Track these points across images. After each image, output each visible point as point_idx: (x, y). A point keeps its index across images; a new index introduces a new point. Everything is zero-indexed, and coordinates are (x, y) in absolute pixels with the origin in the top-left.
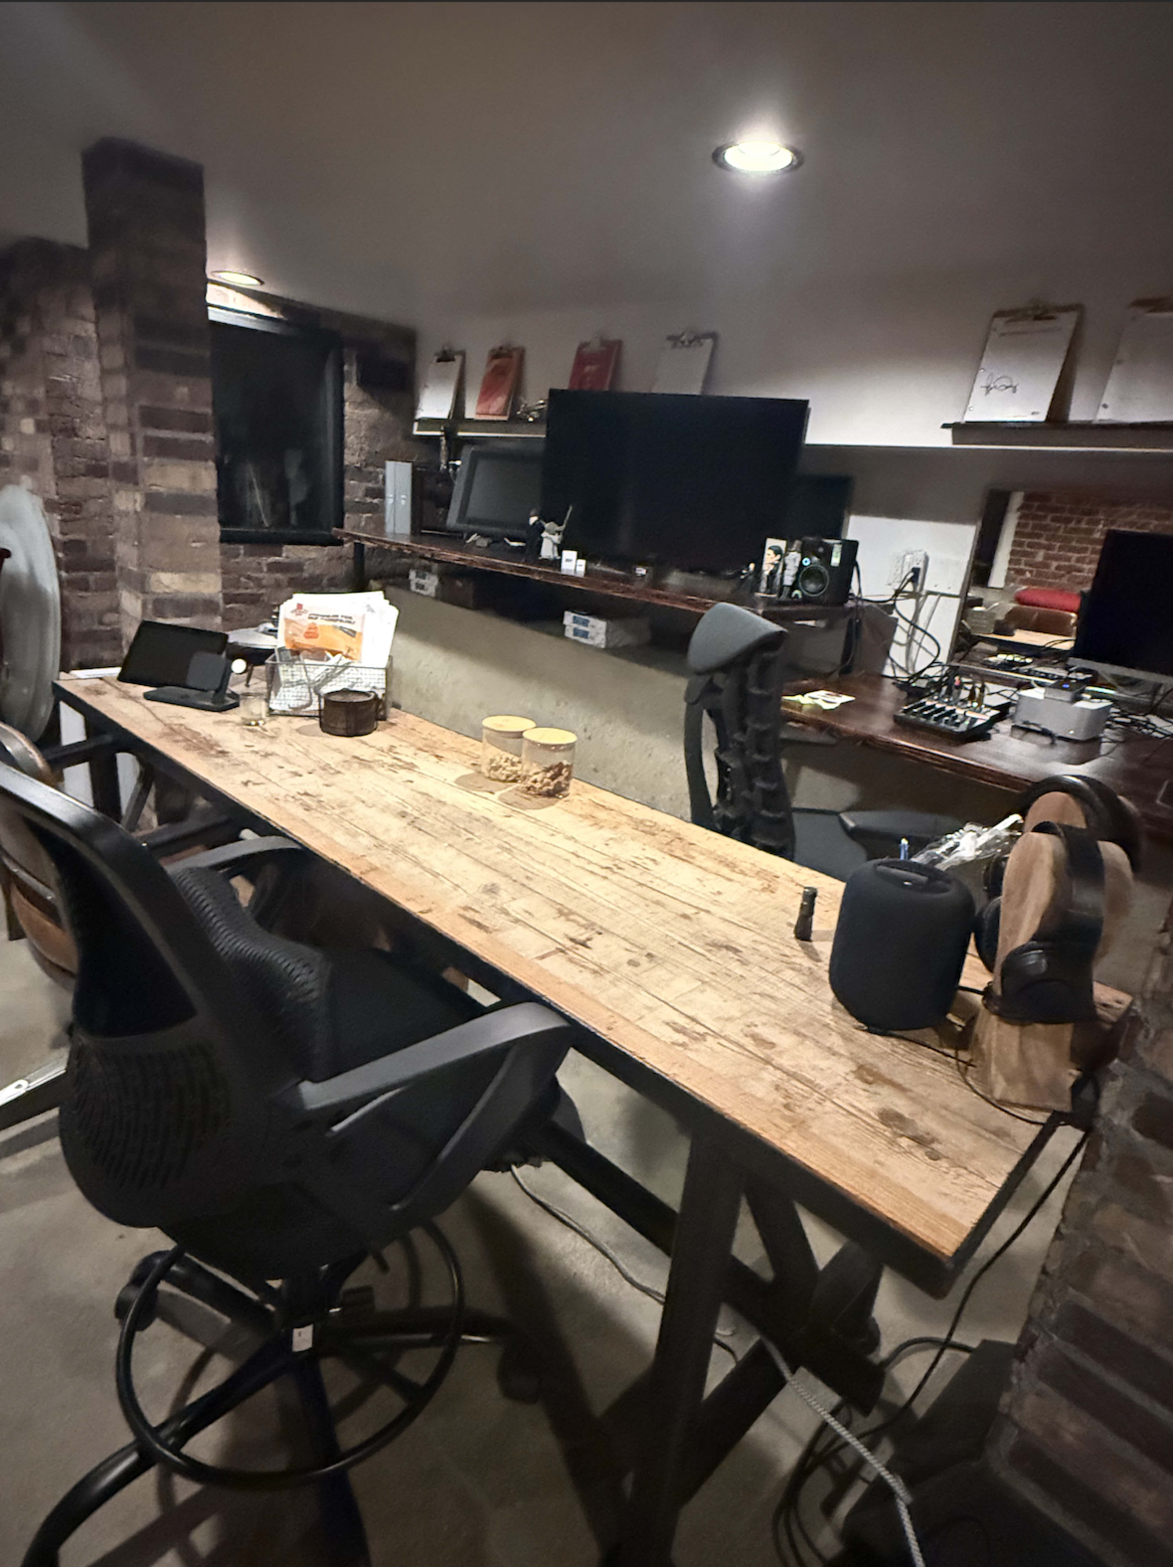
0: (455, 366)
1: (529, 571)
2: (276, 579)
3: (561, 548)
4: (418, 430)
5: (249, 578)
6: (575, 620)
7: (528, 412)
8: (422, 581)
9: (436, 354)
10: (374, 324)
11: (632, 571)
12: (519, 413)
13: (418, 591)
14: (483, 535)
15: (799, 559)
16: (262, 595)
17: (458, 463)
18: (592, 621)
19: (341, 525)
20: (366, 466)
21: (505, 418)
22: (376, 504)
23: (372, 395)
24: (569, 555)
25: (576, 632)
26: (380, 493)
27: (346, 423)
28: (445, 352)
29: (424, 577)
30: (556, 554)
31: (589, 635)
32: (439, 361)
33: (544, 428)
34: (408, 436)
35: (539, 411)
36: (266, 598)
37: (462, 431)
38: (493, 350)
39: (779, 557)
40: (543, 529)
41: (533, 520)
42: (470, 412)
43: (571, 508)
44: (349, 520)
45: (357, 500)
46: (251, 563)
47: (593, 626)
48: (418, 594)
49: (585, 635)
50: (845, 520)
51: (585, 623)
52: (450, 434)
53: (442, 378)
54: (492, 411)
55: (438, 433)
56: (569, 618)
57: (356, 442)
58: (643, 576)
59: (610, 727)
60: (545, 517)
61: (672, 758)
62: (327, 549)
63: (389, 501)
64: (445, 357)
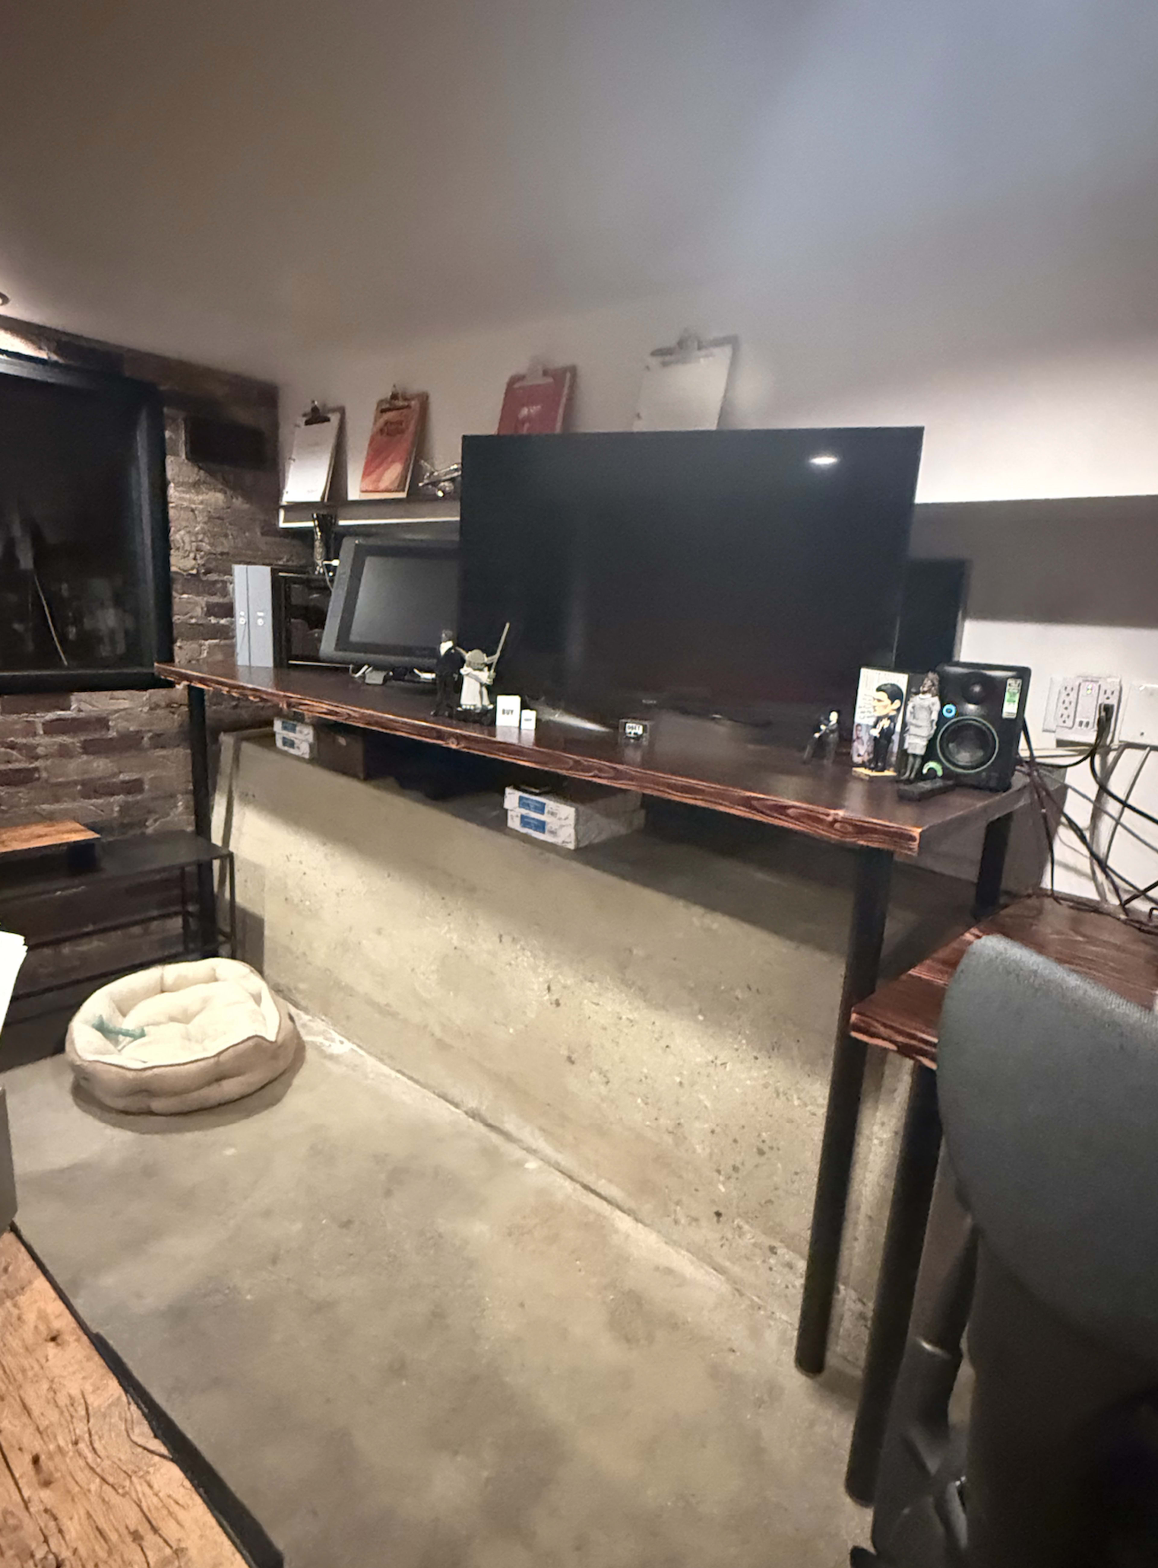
0: (329, 430)
1: (440, 735)
2: (61, 745)
3: (494, 690)
4: (285, 521)
5: (12, 746)
6: (523, 803)
7: (435, 484)
8: (290, 735)
9: (305, 415)
10: (207, 373)
11: (617, 728)
12: (421, 484)
13: (286, 748)
14: (377, 667)
15: (937, 707)
16: (36, 769)
17: (335, 563)
18: (551, 804)
19: (170, 660)
20: (208, 572)
21: (403, 495)
22: (223, 625)
23: (211, 473)
24: (508, 703)
25: (525, 821)
26: (228, 610)
27: (172, 513)
28: (315, 410)
29: (293, 730)
30: (486, 702)
31: (547, 828)
32: (308, 423)
33: (457, 506)
34: (271, 529)
35: (452, 480)
36: (44, 775)
37: (345, 519)
38: (381, 402)
39: (897, 703)
40: (462, 662)
41: (445, 647)
42: (354, 494)
43: (508, 625)
44: (183, 650)
45: (193, 621)
46: (15, 723)
47: (553, 814)
48: (285, 753)
49: (541, 826)
50: (958, 628)
51: (541, 809)
52: (326, 522)
53: (312, 446)
54: (383, 485)
55: (310, 524)
56: (512, 798)
57: (187, 539)
58: (638, 737)
59: (592, 988)
60: (464, 642)
61: (710, 1058)
62: (146, 694)
63: (241, 620)
64: (316, 417)
